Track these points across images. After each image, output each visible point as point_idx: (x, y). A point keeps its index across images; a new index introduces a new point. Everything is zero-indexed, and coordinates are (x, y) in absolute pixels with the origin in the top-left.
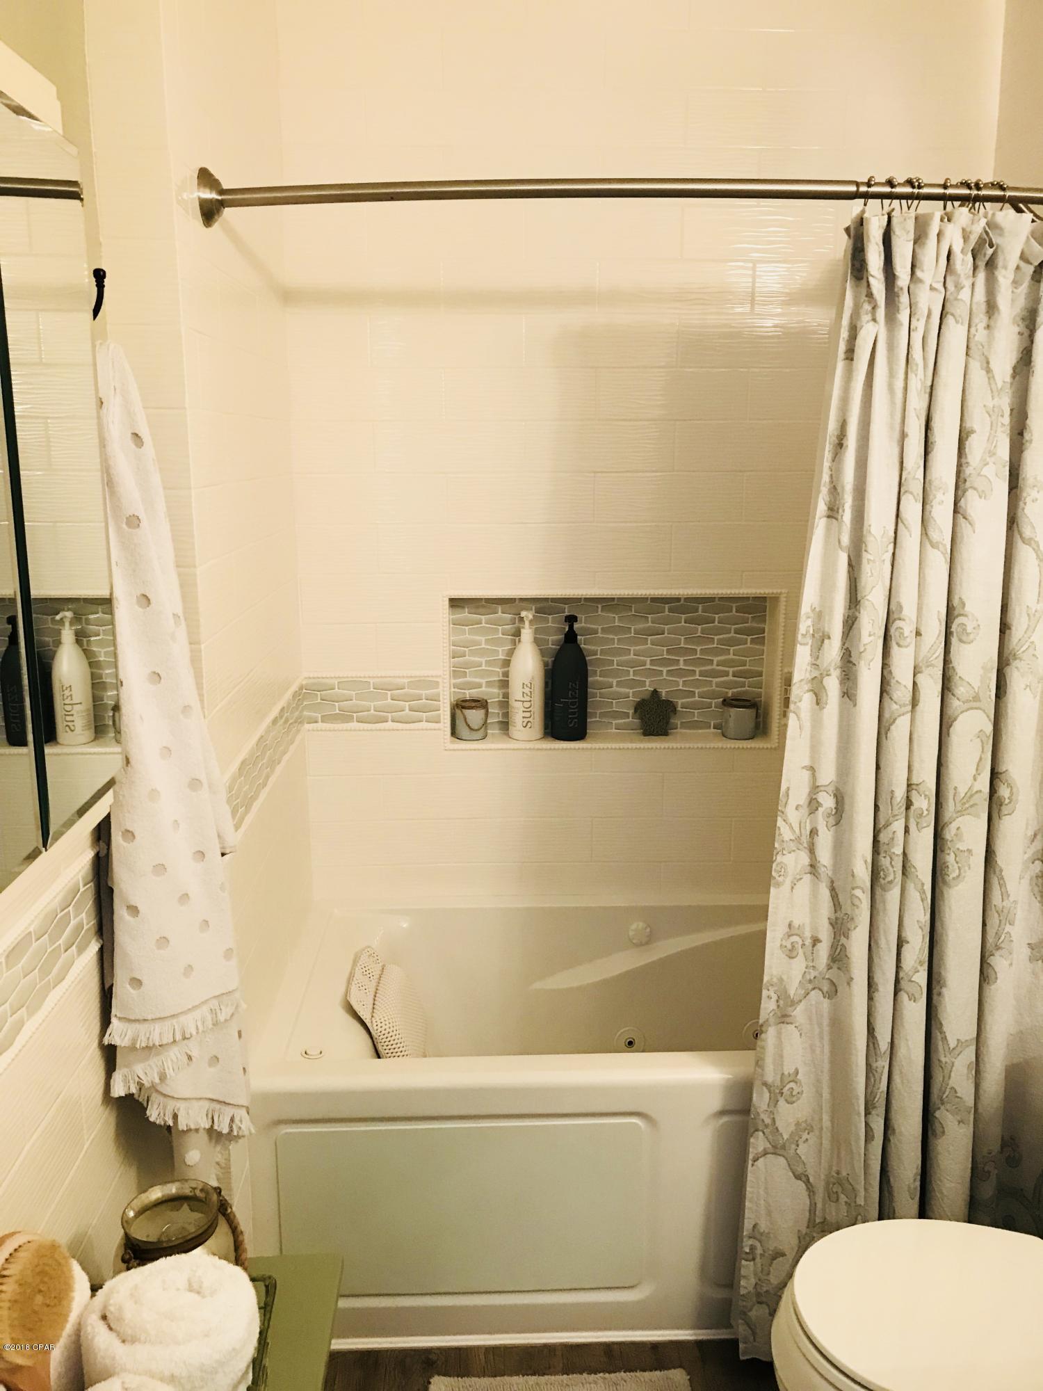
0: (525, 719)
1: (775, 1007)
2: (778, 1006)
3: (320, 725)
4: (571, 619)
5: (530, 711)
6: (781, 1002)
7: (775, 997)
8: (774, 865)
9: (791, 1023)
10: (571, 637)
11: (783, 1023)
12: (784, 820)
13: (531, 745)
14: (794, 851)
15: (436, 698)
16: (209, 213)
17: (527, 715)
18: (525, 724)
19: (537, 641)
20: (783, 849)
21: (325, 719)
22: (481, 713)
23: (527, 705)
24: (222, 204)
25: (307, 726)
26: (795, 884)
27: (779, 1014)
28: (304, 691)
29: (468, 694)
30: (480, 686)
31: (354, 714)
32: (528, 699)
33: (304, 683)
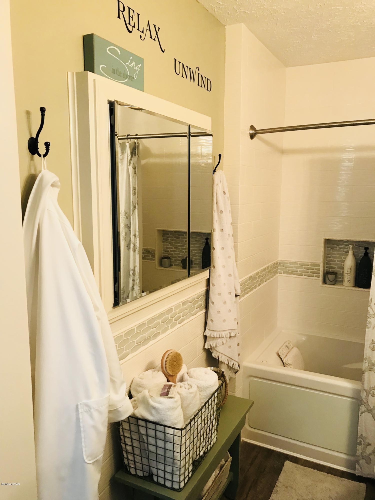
0: (348, 280)
1: (368, 366)
2: (369, 365)
3: (283, 274)
4: (366, 249)
5: (350, 277)
6: (370, 364)
7: (367, 363)
8: (367, 322)
9: (373, 371)
10: (366, 254)
11: (370, 371)
12: (370, 308)
13: (349, 288)
14: (373, 317)
15: (319, 270)
16: (252, 136)
17: (349, 278)
18: (348, 281)
19: (354, 255)
20: (370, 317)
21: (284, 273)
22: (334, 276)
23: (349, 275)
24: (256, 134)
25: (279, 274)
26: (374, 328)
27: (369, 368)
28: (279, 264)
29: (331, 270)
30: (335, 268)
31: (293, 272)
32: (350, 273)
33: (279, 261)
